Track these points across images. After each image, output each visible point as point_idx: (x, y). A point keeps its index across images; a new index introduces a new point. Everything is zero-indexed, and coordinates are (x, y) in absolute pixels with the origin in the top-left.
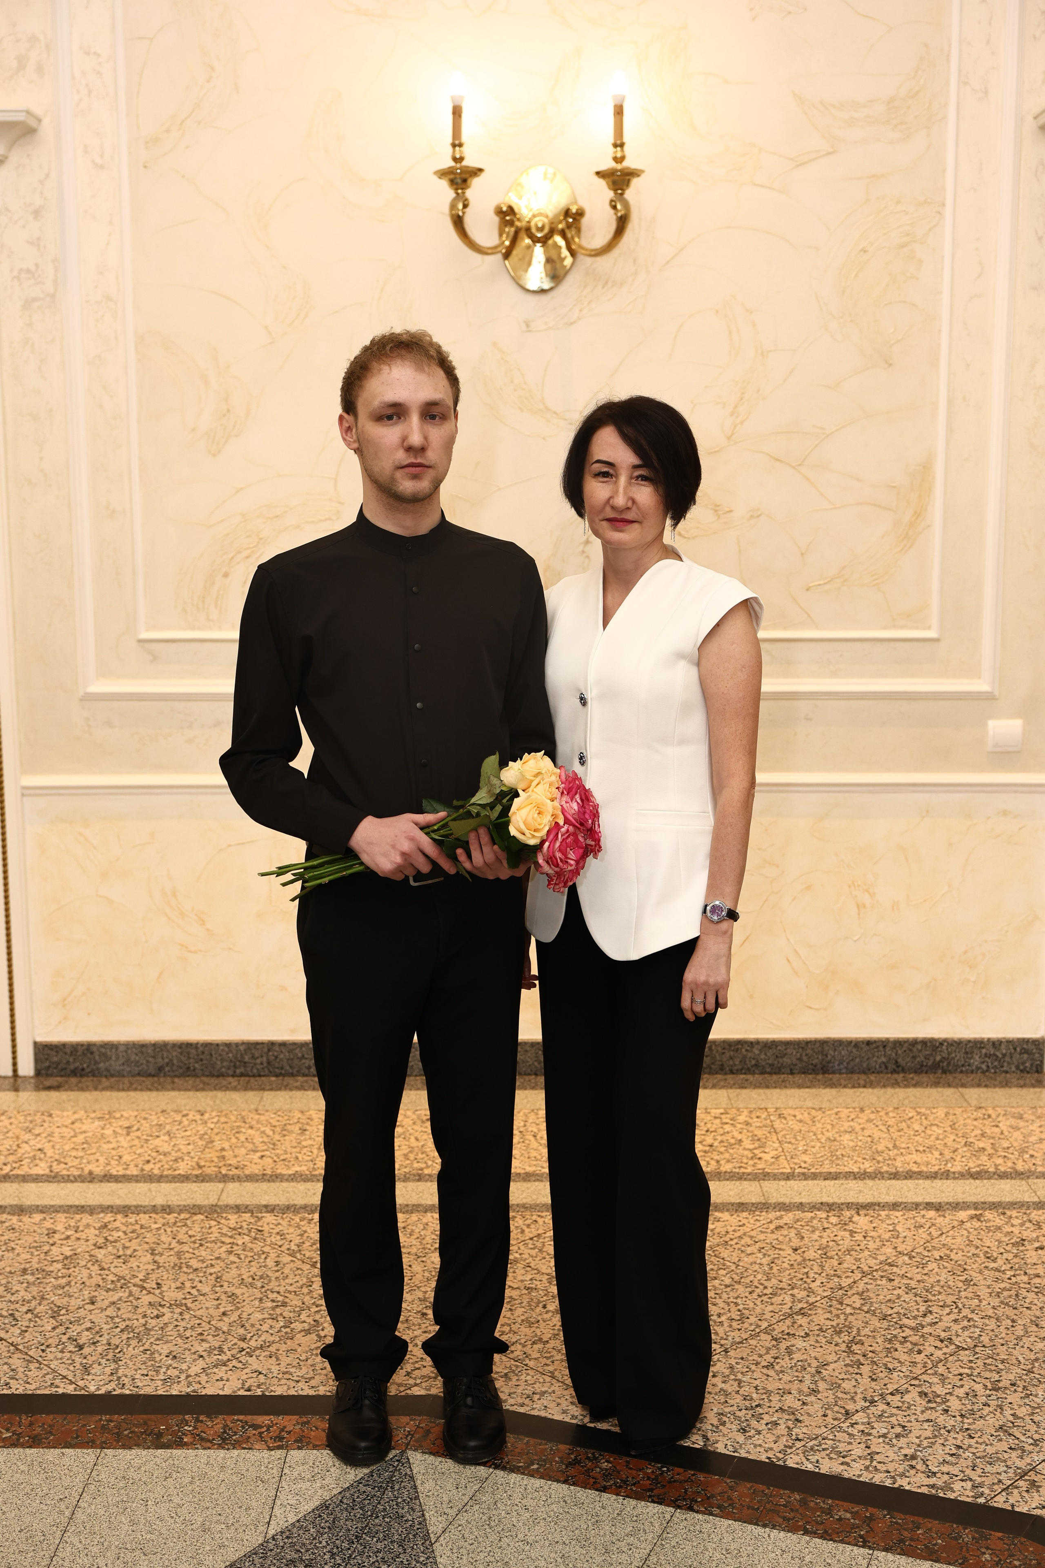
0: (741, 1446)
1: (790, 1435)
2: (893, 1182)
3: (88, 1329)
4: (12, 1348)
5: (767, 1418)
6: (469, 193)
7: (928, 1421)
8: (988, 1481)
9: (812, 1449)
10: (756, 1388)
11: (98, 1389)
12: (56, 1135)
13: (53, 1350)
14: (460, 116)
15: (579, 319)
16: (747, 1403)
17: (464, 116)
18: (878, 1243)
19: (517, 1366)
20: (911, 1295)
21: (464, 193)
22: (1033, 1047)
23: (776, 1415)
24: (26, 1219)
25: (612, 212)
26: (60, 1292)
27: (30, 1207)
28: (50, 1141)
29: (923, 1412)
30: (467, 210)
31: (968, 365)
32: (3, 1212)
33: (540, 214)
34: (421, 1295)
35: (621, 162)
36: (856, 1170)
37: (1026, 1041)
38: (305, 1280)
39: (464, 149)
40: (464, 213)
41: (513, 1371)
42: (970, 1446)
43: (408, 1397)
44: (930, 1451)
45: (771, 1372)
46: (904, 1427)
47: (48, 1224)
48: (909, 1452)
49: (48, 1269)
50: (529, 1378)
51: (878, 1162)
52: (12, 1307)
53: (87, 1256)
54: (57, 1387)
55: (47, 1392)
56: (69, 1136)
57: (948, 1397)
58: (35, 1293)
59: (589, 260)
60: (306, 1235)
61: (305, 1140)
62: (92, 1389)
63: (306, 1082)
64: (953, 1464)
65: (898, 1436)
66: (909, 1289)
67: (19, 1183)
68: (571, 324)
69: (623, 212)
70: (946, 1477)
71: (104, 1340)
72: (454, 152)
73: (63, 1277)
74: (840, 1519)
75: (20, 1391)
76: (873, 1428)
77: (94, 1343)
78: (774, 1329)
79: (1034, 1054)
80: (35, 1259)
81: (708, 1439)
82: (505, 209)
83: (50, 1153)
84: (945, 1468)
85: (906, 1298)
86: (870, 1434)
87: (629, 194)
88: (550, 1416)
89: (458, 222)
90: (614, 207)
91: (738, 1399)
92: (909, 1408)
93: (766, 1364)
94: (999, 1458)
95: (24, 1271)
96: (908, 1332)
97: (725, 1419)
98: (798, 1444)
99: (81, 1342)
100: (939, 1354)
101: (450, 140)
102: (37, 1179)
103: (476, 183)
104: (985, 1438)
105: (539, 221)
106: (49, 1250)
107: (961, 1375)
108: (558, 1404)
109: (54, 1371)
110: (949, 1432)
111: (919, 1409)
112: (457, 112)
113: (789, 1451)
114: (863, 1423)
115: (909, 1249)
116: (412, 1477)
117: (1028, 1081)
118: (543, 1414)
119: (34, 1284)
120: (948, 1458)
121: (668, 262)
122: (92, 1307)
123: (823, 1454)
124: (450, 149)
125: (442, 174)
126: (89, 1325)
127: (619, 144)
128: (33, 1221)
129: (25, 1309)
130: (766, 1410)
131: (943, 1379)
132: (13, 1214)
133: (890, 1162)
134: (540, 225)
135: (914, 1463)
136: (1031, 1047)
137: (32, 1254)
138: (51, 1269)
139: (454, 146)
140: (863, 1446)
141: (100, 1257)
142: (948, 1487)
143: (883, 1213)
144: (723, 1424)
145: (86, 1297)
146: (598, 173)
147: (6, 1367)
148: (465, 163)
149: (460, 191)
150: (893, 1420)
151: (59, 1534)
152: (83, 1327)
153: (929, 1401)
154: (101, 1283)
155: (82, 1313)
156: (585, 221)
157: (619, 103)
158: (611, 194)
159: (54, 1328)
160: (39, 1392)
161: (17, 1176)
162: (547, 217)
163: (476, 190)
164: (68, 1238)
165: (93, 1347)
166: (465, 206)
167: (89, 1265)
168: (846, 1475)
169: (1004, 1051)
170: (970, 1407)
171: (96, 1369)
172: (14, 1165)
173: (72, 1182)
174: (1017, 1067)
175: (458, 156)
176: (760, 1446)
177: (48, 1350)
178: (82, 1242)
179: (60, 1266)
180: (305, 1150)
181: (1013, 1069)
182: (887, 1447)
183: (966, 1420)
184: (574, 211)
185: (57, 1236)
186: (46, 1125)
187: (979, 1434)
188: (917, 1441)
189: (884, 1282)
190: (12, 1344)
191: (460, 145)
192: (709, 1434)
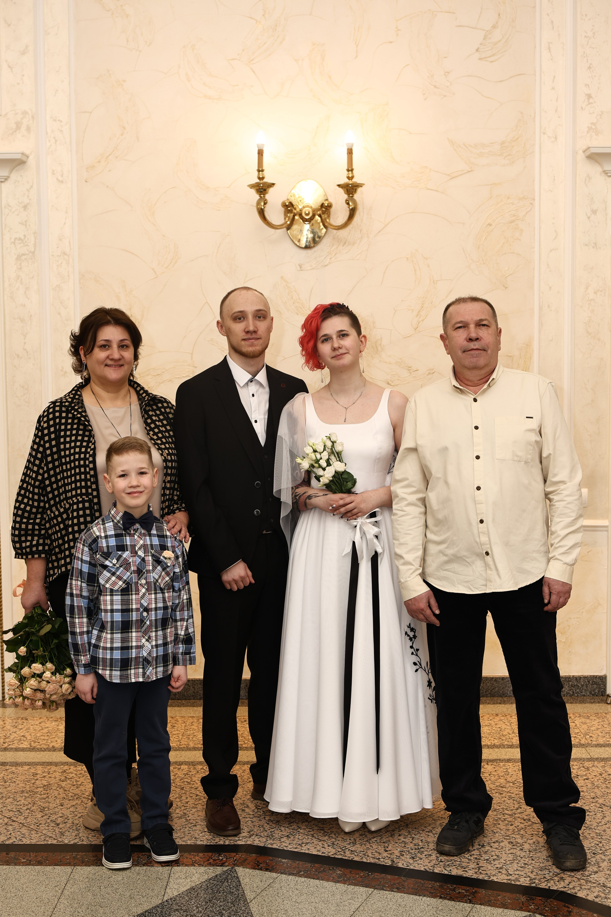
0: (411, 864)
1: (437, 860)
2: (509, 749)
3: (61, 817)
4: (21, 825)
5: (426, 853)
6: (267, 197)
7: (511, 853)
8: (538, 877)
9: (448, 865)
10: (421, 840)
11: (69, 842)
12: (31, 729)
13: (43, 825)
14: (262, 155)
15: (330, 263)
16: (416, 847)
17: (264, 155)
18: (497, 777)
19: (294, 832)
20: (511, 801)
21: (264, 196)
22: (600, 680)
23: (431, 852)
24: (20, 768)
25: (347, 206)
26: (44, 801)
27: (21, 763)
28: (28, 732)
29: (509, 850)
30: (266, 206)
31: (550, 288)
32: (7, 765)
33: (308, 206)
34: (242, 802)
35: (351, 180)
36: (489, 744)
37: (595, 677)
38: (177, 796)
39: (265, 173)
40: (264, 207)
41: (292, 834)
42: (532, 864)
43: (235, 845)
44: (510, 866)
45: (431, 834)
46: (498, 856)
47: (33, 770)
48: (499, 866)
49: (35, 790)
50: (299, 837)
51: (503, 740)
52: (18, 807)
53: (56, 785)
54: (47, 841)
55: (42, 843)
56: (39, 729)
57: (524, 844)
58: (29, 801)
59: (335, 231)
60: (177, 775)
61: (175, 731)
62: (66, 842)
63: (174, 703)
64: (521, 871)
65: (494, 860)
66: (510, 798)
67: (13, 751)
68: (325, 266)
69: (353, 206)
70: (517, 876)
71: (70, 821)
72: (259, 174)
73: (44, 794)
74: (459, 893)
75: (28, 843)
76: (482, 856)
77: (65, 823)
78: (434, 816)
79: (600, 685)
80: (28, 787)
81: (394, 862)
82: (287, 204)
83: (29, 737)
84: (517, 873)
85: (509, 802)
86: (480, 859)
87: (356, 197)
88: (311, 853)
89: (261, 213)
90: (348, 204)
91: (412, 845)
92: (502, 848)
93: (428, 830)
94: (546, 868)
95: (23, 792)
96: (507, 816)
97: (403, 853)
98: (441, 863)
99: (58, 822)
100: (522, 826)
101: (256, 168)
102: (23, 750)
103: (271, 190)
104: (540, 860)
105: (307, 210)
106: (35, 782)
107: (532, 834)
108: (315, 848)
109: (45, 834)
110: (522, 858)
111: (507, 849)
112: (260, 153)
113: (436, 866)
114: (477, 855)
115: (514, 780)
116: (238, 877)
117: (596, 700)
118: (307, 852)
119: (28, 797)
120: (519, 868)
121: (379, 232)
122: (62, 807)
123: (454, 867)
124: (257, 173)
125: (252, 186)
126: (61, 815)
127: (350, 170)
128: (24, 769)
129: (25, 808)
130: (426, 849)
131: (522, 836)
132: (13, 766)
133: (509, 740)
134: (307, 213)
135: (501, 870)
136: (598, 680)
137: (26, 784)
138: (37, 791)
139: (259, 171)
140: (475, 864)
141: (63, 785)
142: (517, 880)
143: (501, 764)
144: (403, 855)
145: (58, 803)
146: (339, 186)
147: (19, 833)
148: (265, 180)
149: (262, 196)
150: (493, 853)
151: (56, 900)
152: (58, 816)
153: (513, 846)
154: (65, 797)
155: (56, 810)
156: (332, 210)
157: (350, 147)
158: (346, 196)
159: (42, 816)
160: (38, 843)
161: (12, 748)
162: (311, 207)
163: (271, 195)
164: (44, 777)
165: (64, 825)
166: (265, 204)
167: (58, 789)
168: (465, 875)
169: (582, 683)
170: (534, 848)
171: (67, 833)
172: (9, 743)
173: (43, 751)
174: (591, 693)
175: (261, 177)
176: (421, 864)
177: (40, 826)
178: (53, 779)
179: (42, 789)
180: (174, 736)
181: (588, 694)
182: (488, 864)
183: (531, 853)
184: (326, 205)
185: (38, 776)
186: (25, 724)
187: (538, 858)
188: (504, 862)
189: (497, 794)
190: (21, 823)
191: (262, 171)
192: (395, 860)
